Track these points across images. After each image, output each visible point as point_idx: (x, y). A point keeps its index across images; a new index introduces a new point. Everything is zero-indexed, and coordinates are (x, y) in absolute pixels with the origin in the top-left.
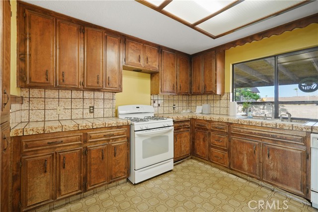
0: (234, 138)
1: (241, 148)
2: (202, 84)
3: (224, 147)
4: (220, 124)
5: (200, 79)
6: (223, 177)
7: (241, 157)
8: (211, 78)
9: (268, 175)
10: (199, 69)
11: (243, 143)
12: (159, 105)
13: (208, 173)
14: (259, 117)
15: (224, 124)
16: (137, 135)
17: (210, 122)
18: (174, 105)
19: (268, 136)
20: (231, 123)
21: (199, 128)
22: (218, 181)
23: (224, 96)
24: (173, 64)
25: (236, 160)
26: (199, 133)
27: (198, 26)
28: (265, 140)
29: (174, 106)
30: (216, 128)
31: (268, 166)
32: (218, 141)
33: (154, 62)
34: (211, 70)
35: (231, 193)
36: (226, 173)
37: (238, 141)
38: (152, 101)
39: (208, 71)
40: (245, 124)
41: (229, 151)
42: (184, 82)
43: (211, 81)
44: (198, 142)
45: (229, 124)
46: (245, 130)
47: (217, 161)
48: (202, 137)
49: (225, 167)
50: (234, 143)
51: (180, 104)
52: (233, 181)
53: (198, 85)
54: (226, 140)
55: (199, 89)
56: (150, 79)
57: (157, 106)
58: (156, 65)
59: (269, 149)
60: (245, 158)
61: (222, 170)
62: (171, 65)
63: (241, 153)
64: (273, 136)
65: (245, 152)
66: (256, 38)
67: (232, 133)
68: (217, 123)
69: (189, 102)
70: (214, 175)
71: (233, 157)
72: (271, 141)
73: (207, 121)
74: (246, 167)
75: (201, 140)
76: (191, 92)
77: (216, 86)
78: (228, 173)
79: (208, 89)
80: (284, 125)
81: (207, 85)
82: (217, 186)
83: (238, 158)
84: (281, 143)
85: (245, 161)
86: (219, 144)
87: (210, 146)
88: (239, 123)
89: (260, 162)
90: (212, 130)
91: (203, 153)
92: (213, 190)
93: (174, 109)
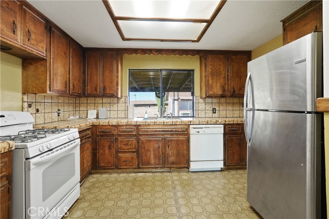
0: (143, 138)
1: (148, 146)
2: (100, 85)
3: (132, 149)
4: (128, 127)
5: (98, 78)
6: (135, 179)
7: (148, 154)
8: (111, 79)
9: (168, 161)
10: (97, 67)
11: (150, 141)
12: (38, 111)
13: (120, 182)
14: (152, 118)
15: (133, 127)
16: (34, 164)
17: (117, 126)
18: (59, 110)
19: (168, 131)
20: (139, 125)
21: (102, 136)
22: (133, 184)
23: (122, 100)
24: (65, 53)
25: (144, 158)
26: (102, 141)
27: (119, 22)
28: (166, 135)
29: (59, 112)
30: (124, 132)
31: (168, 154)
32: (127, 144)
33: (40, 42)
34: (111, 71)
35: (150, 188)
36: (134, 174)
37: (146, 140)
38: (26, 105)
39: (108, 71)
40: (152, 124)
41: (137, 152)
42: (77, 79)
43: (112, 83)
44: (101, 151)
45: (137, 126)
46: (151, 130)
47: (126, 165)
48: (107, 145)
49: (134, 168)
50: (143, 143)
51: (66, 108)
52: (144, 178)
53: (94, 86)
54: (135, 142)
55: (96, 90)
56: (21, 67)
57: (35, 112)
58: (43, 48)
59: (169, 141)
60: (152, 153)
61: (130, 172)
62: (63, 54)
63: (148, 151)
64: (171, 131)
65: (152, 149)
66: (154, 52)
67: (140, 134)
68: (125, 127)
69: (76, 105)
70: (126, 180)
71: (142, 156)
72: (169, 135)
73: (113, 126)
74: (152, 161)
75: (107, 148)
76: (84, 94)
77: (117, 89)
78: (135, 173)
79: (108, 91)
80: (177, 121)
81: (107, 86)
82: (136, 189)
83: (146, 155)
84: (175, 135)
85: (152, 156)
86: (128, 148)
87: (117, 152)
88: (147, 124)
89: (163, 153)
90: (120, 135)
91: (109, 162)
92: (136, 194)
93: (59, 115)
